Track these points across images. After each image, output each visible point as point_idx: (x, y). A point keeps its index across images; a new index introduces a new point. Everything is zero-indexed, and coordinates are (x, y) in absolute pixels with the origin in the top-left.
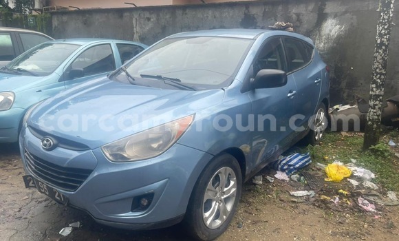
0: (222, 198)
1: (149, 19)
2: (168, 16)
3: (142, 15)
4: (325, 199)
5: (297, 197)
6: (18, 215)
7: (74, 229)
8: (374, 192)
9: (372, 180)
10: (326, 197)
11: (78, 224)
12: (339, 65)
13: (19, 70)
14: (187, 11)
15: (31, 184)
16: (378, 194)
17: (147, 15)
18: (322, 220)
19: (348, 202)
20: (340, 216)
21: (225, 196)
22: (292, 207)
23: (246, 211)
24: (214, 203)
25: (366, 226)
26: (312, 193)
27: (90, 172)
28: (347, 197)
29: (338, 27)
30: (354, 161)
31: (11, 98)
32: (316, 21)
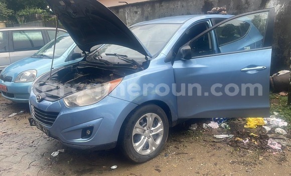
0: (151, 134)
1: (136, 12)
2: (149, 9)
3: (131, 10)
4: (238, 140)
5: (218, 139)
6: (31, 145)
7: (60, 153)
8: (281, 136)
9: (284, 128)
10: (239, 139)
11: (63, 151)
12: (282, 37)
13: (42, 55)
14: (163, 4)
15: (33, 124)
16: (285, 138)
17: (135, 9)
18: (229, 154)
19: (255, 142)
20: (244, 152)
21: (153, 134)
22: (211, 145)
23: (175, 147)
24: (143, 137)
25: (261, 159)
26: (231, 136)
27: (58, 114)
28: (256, 139)
29: (279, 5)
30: (276, 113)
31: (35, 74)
32: (261, 3)
